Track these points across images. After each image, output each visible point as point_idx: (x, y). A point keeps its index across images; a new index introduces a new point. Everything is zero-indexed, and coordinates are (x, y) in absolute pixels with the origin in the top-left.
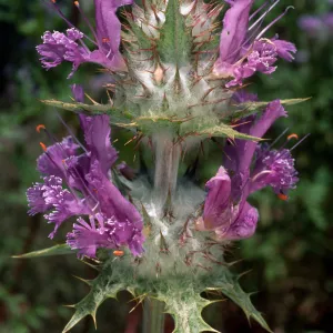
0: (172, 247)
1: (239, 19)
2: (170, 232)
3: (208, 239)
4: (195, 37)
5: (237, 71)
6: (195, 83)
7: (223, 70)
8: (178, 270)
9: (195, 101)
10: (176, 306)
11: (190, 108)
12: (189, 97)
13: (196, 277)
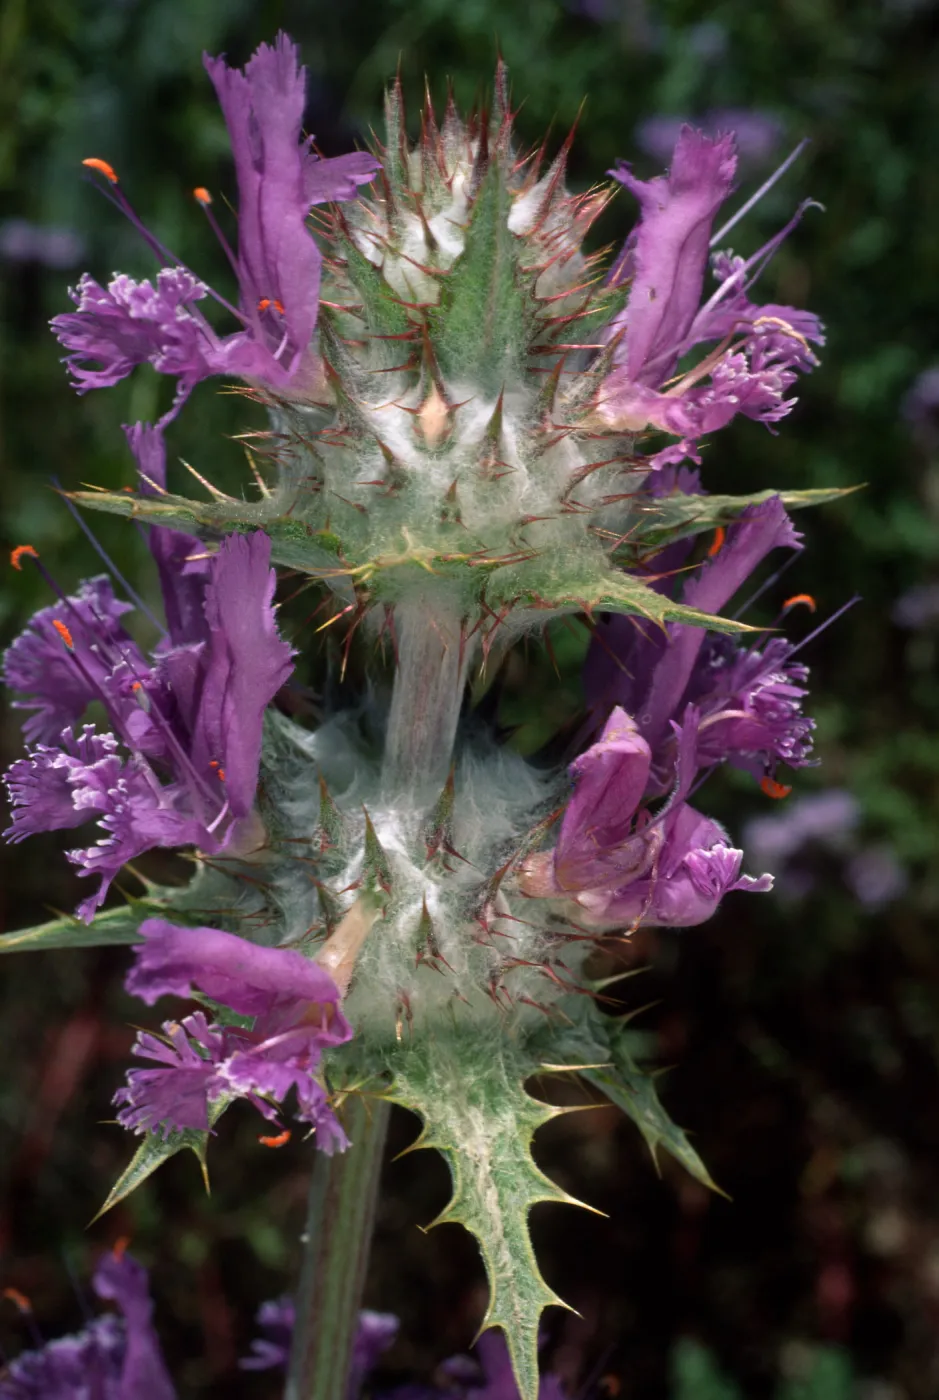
0: (450, 946)
1: (683, 248)
2: (443, 898)
3: (554, 918)
4: (545, 302)
5: (676, 412)
6: (543, 447)
7: (632, 407)
8: (459, 1012)
9: (544, 502)
10: (454, 1125)
11: (524, 522)
12: (526, 491)
13: (513, 1033)
